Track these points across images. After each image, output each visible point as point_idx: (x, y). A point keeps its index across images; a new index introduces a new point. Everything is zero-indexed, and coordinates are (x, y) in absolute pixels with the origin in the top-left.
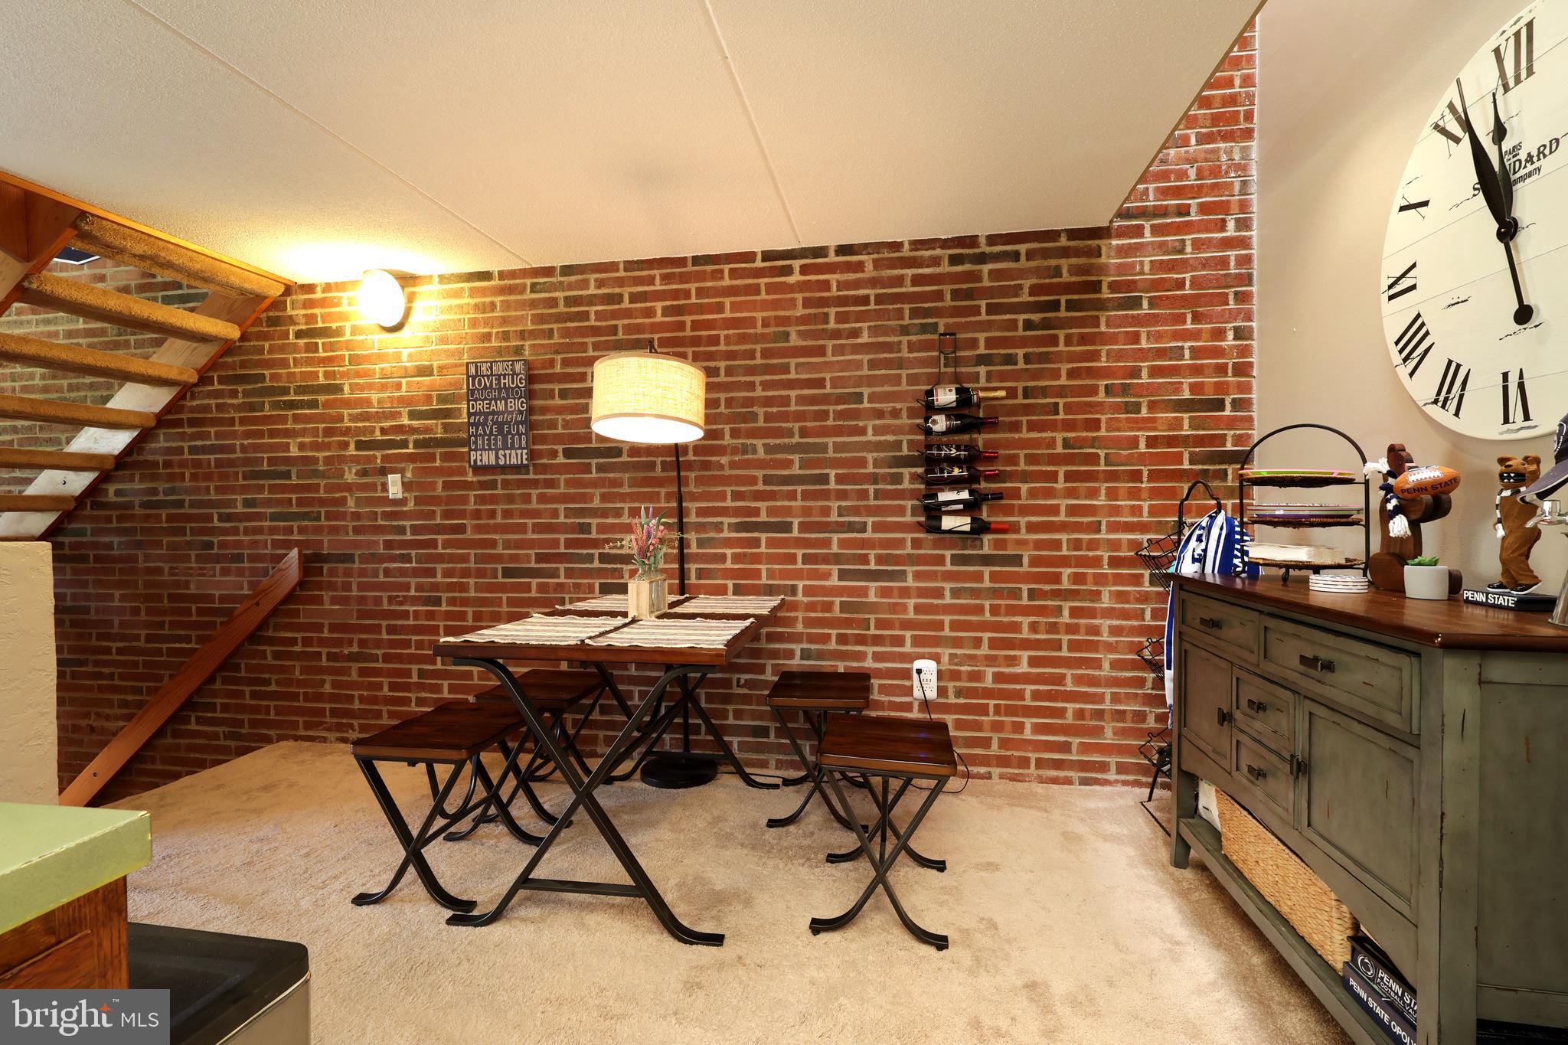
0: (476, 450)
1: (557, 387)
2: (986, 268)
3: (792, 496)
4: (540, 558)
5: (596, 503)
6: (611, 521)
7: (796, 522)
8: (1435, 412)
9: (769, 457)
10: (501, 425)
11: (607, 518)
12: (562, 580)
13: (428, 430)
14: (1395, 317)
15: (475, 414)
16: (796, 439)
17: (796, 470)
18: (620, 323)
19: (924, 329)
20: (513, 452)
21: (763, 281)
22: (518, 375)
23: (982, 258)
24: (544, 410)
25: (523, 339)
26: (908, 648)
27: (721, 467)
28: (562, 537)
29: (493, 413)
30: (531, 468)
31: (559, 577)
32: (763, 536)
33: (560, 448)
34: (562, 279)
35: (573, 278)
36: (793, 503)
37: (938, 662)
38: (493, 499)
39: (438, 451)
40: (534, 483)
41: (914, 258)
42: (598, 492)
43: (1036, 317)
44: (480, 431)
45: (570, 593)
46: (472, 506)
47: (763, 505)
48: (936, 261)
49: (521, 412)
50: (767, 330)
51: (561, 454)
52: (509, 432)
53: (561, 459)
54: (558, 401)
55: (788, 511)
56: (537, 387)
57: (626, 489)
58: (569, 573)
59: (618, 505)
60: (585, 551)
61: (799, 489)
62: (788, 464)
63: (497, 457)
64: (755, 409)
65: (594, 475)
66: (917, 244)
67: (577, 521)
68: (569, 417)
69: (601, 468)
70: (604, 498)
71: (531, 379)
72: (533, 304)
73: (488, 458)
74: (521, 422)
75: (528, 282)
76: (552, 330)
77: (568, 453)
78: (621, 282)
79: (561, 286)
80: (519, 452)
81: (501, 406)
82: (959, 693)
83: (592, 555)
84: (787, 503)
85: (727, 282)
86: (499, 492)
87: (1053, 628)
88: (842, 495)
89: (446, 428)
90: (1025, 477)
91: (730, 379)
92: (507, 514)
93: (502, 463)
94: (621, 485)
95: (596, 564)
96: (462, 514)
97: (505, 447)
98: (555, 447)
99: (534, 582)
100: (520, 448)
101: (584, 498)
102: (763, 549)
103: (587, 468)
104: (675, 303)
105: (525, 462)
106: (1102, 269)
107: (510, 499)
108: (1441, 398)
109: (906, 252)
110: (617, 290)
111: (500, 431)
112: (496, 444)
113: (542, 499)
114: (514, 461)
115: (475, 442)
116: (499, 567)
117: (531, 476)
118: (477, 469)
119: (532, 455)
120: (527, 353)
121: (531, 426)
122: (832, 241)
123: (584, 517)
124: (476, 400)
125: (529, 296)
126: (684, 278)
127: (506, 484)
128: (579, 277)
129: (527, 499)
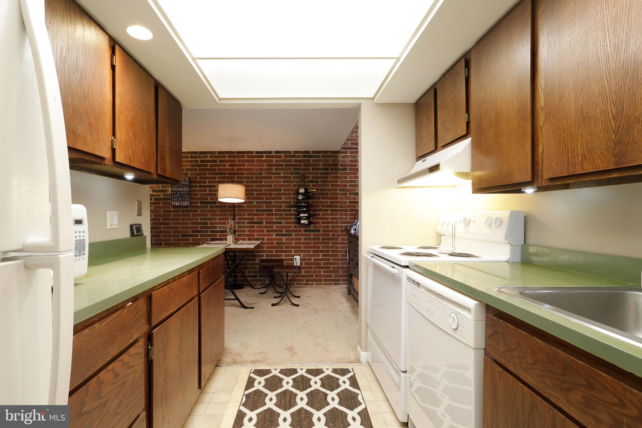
0: (174, 201)
1: (198, 185)
2: (312, 159)
3: (263, 215)
4: (193, 232)
5: (209, 216)
6: (213, 221)
7: (264, 222)
9: (257, 205)
10: (181, 195)
11: (212, 220)
12: (199, 237)
13: (158, 195)
15: (173, 191)
16: (264, 200)
17: (264, 208)
18: (216, 168)
19: (297, 173)
20: (185, 202)
21: (256, 159)
22: (186, 181)
23: (311, 157)
24: (194, 191)
25: (188, 171)
26: (293, 253)
27: (244, 207)
28: (199, 226)
29: (179, 191)
30: (190, 207)
31: (198, 237)
32: (256, 225)
33: (199, 201)
34: (200, 155)
35: (203, 155)
36: (264, 217)
37: (300, 257)
38: (179, 215)
39: (162, 202)
40: (191, 211)
41: (294, 155)
42: (210, 214)
43: (323, 172)
44: (175, 196)
45: (202, 241)
46: (172, 217)
47: (255, 217)
48: (299, 157)
49: (187, 191)
50: (257, 172)
51: (199, 203)
52: (184, 197)
53: (199, 204)
54: (198, 188)
55: (262, 219)
56: (192, 184)
57: (218, 213)
58: (201, 236)
59: (215, 217)
60: (206, 230)
61: (265, 213)
62: (263, 206)
63: (180, 204)
64: (253, 192)
65: (209, 209)
66: (295, 152)
67: (204, 221)
68: (201, 193)
69: (210, 207)
70: (211, 215)
71: (190, 182)
72: (191, 161)
73: (177, 204)
74: (187, 194)
75: (190, 155)
76: (196, 169)
77: (201, 203)
78: (216, 157)
79: (199, 157)
80: (187, 202)
81: (181, 189)
82: (305, 264)
83: (208, 230)
84: (262, 217)
85: (246, 158)
86: (180, 213)
87: (328, 247)
88: (276, 215)
89: (164, 195)
90: (321, 210)
92: (183, 219)
93: (181, 205)
94: (216, 212)
95: (209, 233)
96: (169, 219)
97: (182, 201)
98: (197, 201)
99: (191, 238)
100: (187, 201)
101: (206, 215)
102: (256, 229)
103: (207, 207)
104: (232, 163)
105: (188, 205)
106: (339, 161)
107: (184, 215)
109: (292, 154)
110: (215, 159)
112: (179, 200)
113: (193, 215)
114: (185, 205)
115: (173, 199)
116: (180, 234)
117: (190, 209)
118: (173, 207)
119: (191, 203)
120: (189, 175)
121: (190, 195)
122: (274, 150)
123: (206, 220)
124: (174, 187)
125: (189, 159)
126: (234, 157)
127: (182, 211)
128: (205, 155)
129: (189, 215)
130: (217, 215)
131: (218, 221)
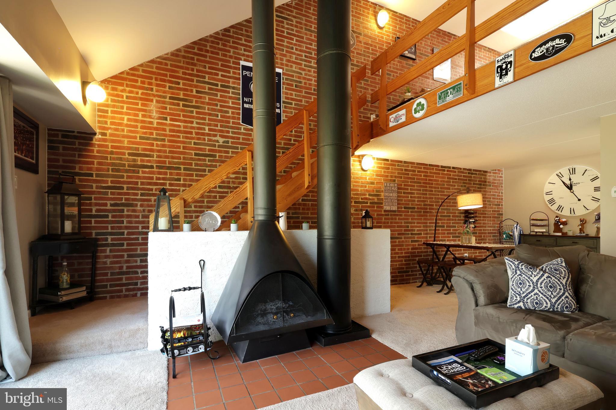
0: (385, 206)
1: (403, 191)
2: (473, 176)
4: (399, 234)
5: (410, 221)
6: (413, 225)
7: (445, 225)
8: (557, 212)
10: (391, 200)
12: (403, 240)
13: (373, 199)
14: (548, 197)
15: (386, 196)
16: (446, 207)
17: (446, 214)
18: (415, 177)
19: (465, 186)
20: (394, 207)
21: (441, 172)
22: (395, 187)
23: (472, 174)
24: (400, 197)
25: (395, 178)
26: (462, 252)
27: (433, 213)
29: (390, 196)
30: (397, 211)
32: (441, 228)
34: (404, 164)
35: (406, 165)
36: (445, 221)
38: (388, 219)
39: (376, 205)
40: (397, 215)
41: (463, 172)
42: (410, 218)
43: (479, 186)
44: (387, 201)
46: (383, 220)
47: (440, 221)
48: (466, 173)
49: (396, 197)
50: (441, 183)
52: (393, 202)
53: (403, 209)
54: (403, 195)
55: (444, 223)
56: (399, 190)
57: (416, 217)
58: (405, 238)
60: (408, 232)
61: (446, 218)
63: (390, 208)
64: (439, 200)
65: (410, 213)
66: (464, 169)
68: (405, 199)
71: (398, 188)
72: (398, 169)
73: (388, 208)
75: (397, 164)
76: (402, 177)
77: (405, 208)
78: (416, 167)
79: (403, 166)
81: (391, 195)
84: (444, 221)
85: (435, 171)
86: (390, 217)
88: (453, 220)
89: (378, 199)
91: (435, 193)
92: (391, 223)
93: (391, 209)
95: (410, 235)
96: (381, 223)
97: (392, 206)
98: (402, 206)
100: (396, 206)
101: (408, 219)
102: (440, 231)
103: (408, 212)
105: (396, 209)
106: (487, 179)
107: (392, 219)
108: (558, 210)
109: (462, 170)
110: (415, 169)
111: (391, 201)
112: (390, 204)
113: (399, 219)
114: (394, 209)
115: (385, 204)
117: (397, 213)
118: (385, 211)
119: (398, 208)
120: (396, 182)
121: (397, 200)
122: (452, 166)
123: (408, 224)
124: (386, 193)
125: (397, 167)
126: (427, 169)
127: (391, 215)
128: (407, 164)
129: (396, 219)
130: (415, 219)
131: (416, 225)
